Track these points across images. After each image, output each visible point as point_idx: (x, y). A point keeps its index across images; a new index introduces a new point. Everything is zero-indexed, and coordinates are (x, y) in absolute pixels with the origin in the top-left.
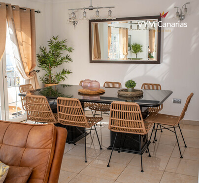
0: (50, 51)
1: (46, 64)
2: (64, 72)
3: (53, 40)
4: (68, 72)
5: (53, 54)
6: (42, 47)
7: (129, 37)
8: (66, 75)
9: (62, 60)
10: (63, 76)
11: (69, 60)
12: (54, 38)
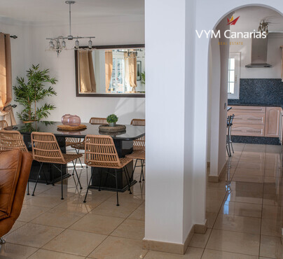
0: (29, 83)
1: (25, 97)
2: (46, 107)
3: (32, 69)
4: (52, 108)
5: (33, 86)
6: (19, 78)
7: (139, 63)
8: (49, 111)
9: (44, 93)
10: (45, 112)
11: (53, 93)
12: (34, 68)
